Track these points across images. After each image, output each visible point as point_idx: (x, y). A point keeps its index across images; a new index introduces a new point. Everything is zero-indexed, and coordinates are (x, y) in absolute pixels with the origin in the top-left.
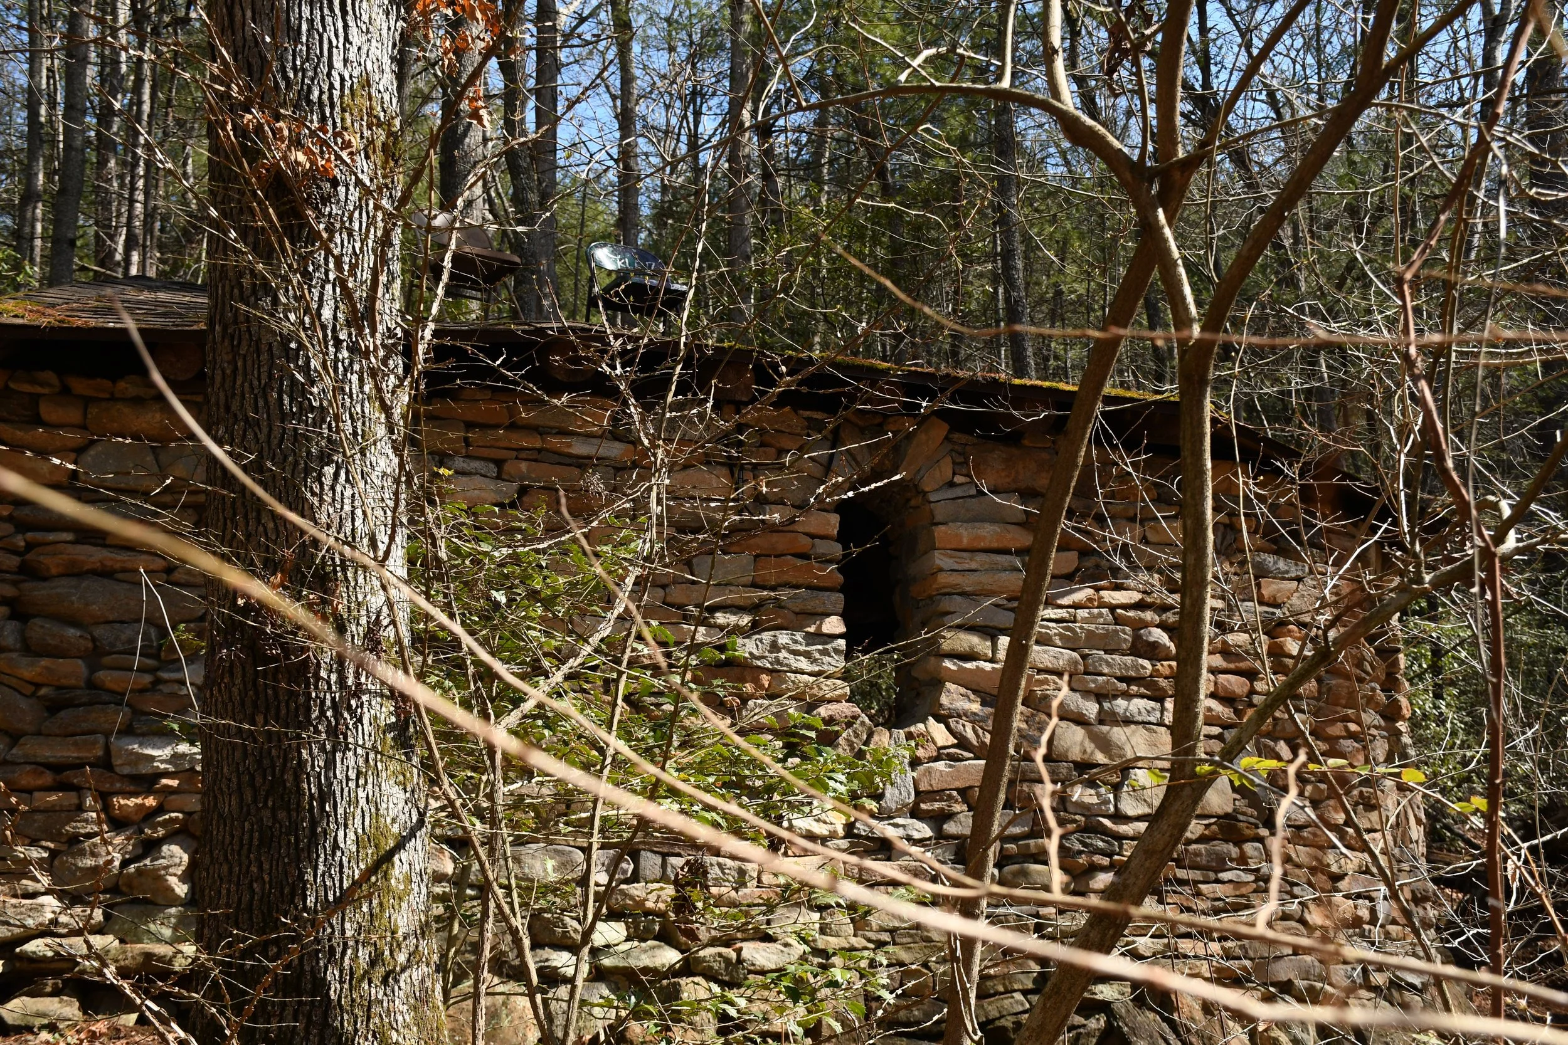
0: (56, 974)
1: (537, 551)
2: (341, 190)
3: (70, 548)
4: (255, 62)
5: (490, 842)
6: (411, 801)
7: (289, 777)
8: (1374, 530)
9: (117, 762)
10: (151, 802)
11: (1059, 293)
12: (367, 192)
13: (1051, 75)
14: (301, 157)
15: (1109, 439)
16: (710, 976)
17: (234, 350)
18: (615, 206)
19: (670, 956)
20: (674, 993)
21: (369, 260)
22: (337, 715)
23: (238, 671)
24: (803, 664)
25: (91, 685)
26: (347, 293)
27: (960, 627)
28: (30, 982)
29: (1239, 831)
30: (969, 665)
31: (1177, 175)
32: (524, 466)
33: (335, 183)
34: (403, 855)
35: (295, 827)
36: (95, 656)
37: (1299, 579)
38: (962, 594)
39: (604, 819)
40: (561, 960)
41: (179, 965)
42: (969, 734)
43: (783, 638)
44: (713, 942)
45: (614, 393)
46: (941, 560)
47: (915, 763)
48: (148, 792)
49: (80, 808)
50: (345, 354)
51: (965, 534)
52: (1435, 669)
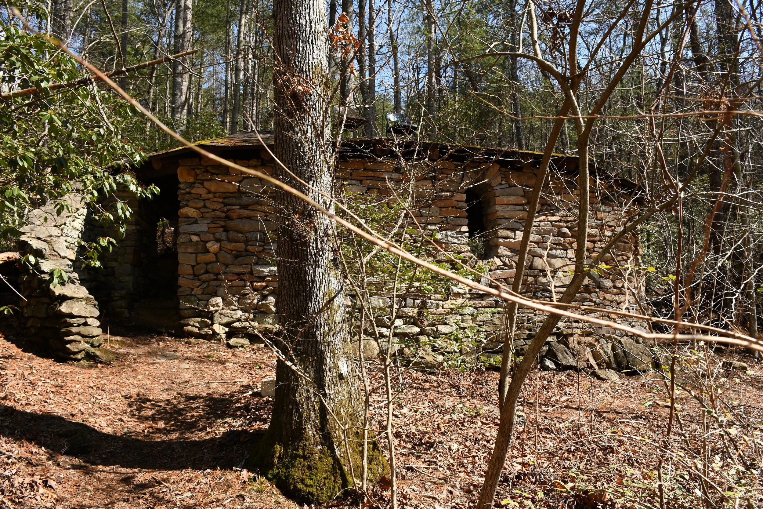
0: (242, 332)
1: (374, 206)
2: (312, 97)
3: (239, 211)
4: (287, 60)
5: (363, 294)
6: (339, 282)
7: (302, 275)
8: (636, 194)
9: (254, 273)
10: (264, 284)
11: (532, 125)
12: (320, 96)
13: (535, 49)
14: (301, 88)
15: (553, 166)
16: (428, 335)
17: (282, 147)
18: (393, 103)
19: (416, 330)
20: (417, 340)
21: (321, 118)
22: (316, 257)
23: (287, 244)
24: (455, 241)
25: (246, 250)
26: (315, 127)
27: (504, 229)
28: (236, 334)
29: (590, 290)
30: (507, 240)
31: (576, 79)
32: (368, 182)
33: (310, 95)
34: (337, 298)
35: (305, 290)
36: (247, 242)
37: (609, 212)
38: (505, 218)
39: (397, 288)
40: (384, 331)
41: (275, 330)
42: (507, 262)
43: (449, 233)
44: (429, 325)
45: (397, 157)
46: (498, 208)
47: (490, 270)
48: (263, 281)
49: (245, 286)
50: (314, 147)
51: (505, 200)
52: (648, 240)
